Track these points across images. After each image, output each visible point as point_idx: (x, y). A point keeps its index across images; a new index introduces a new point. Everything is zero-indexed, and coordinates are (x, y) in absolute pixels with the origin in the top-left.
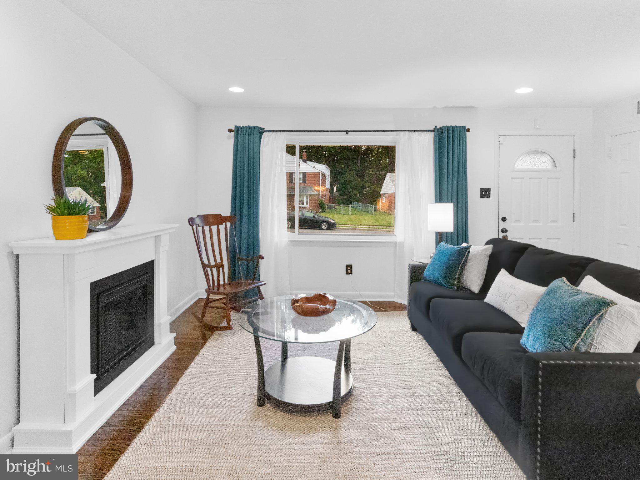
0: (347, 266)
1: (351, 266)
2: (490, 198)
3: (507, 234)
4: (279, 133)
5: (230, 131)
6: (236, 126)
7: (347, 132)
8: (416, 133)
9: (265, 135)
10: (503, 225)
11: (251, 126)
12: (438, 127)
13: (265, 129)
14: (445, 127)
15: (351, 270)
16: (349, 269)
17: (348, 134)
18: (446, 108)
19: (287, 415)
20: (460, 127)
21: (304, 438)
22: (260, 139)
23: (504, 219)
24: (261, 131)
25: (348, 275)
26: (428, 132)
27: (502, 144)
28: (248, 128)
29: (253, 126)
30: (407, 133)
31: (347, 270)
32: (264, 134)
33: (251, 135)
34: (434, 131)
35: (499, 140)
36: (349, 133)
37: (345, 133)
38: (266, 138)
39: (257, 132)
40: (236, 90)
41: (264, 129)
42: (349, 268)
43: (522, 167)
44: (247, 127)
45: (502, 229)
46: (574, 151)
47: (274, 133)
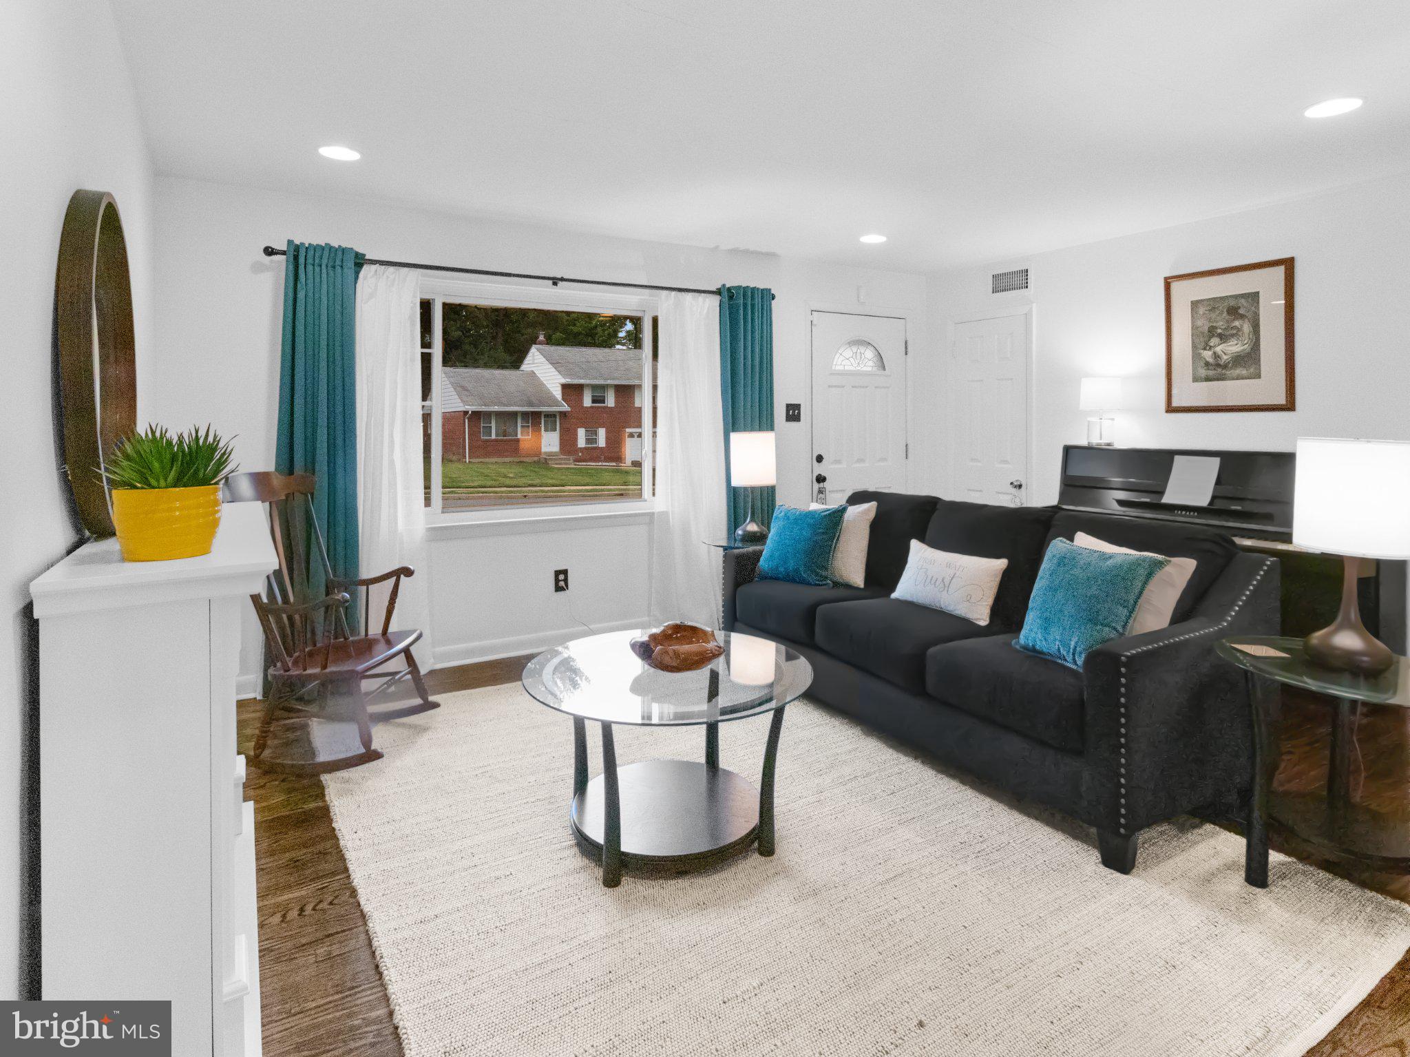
0: (557, 573)
1: (565, 572)
2: (800, 421)
3: (826, 484)
4: (406, 270)
5: (269, 251)
6: (290, 242)
7: (555, 281)
8: (690, 294)
9: (367, 270)
10: (820, 469)
11: (335, 244)
12: (727, 286)
13: (367, 257)
14: (740, 287)
15: (566, 580)
16: (561, 580)
17: (557, 285)
18: (734, 252)
19: (682, 883)
20: (763, 290)
21: (754, 907)
22: (357, 278)
23: (820, 459)
24: (360, 261)
25: (562, 593)
26: (708, 295)
27: (815, 325)
28: (326, 253)
29: (340, 246)
30: (673, 293)
31: (557, 581)
32: (366, 268)
33: (334, 267)
34: (718, 292)
35: (811, 318)
36: (560, 284)
37: (551, 282)
38: (371, 278)
39: (350, 264)
40: (339, 153)
41: (364, 255)
42: (562, 577)
43: (841, 368)
44: (323, 248)
45: (817, 477)
46: (906, 342)
47: (391, 269)
